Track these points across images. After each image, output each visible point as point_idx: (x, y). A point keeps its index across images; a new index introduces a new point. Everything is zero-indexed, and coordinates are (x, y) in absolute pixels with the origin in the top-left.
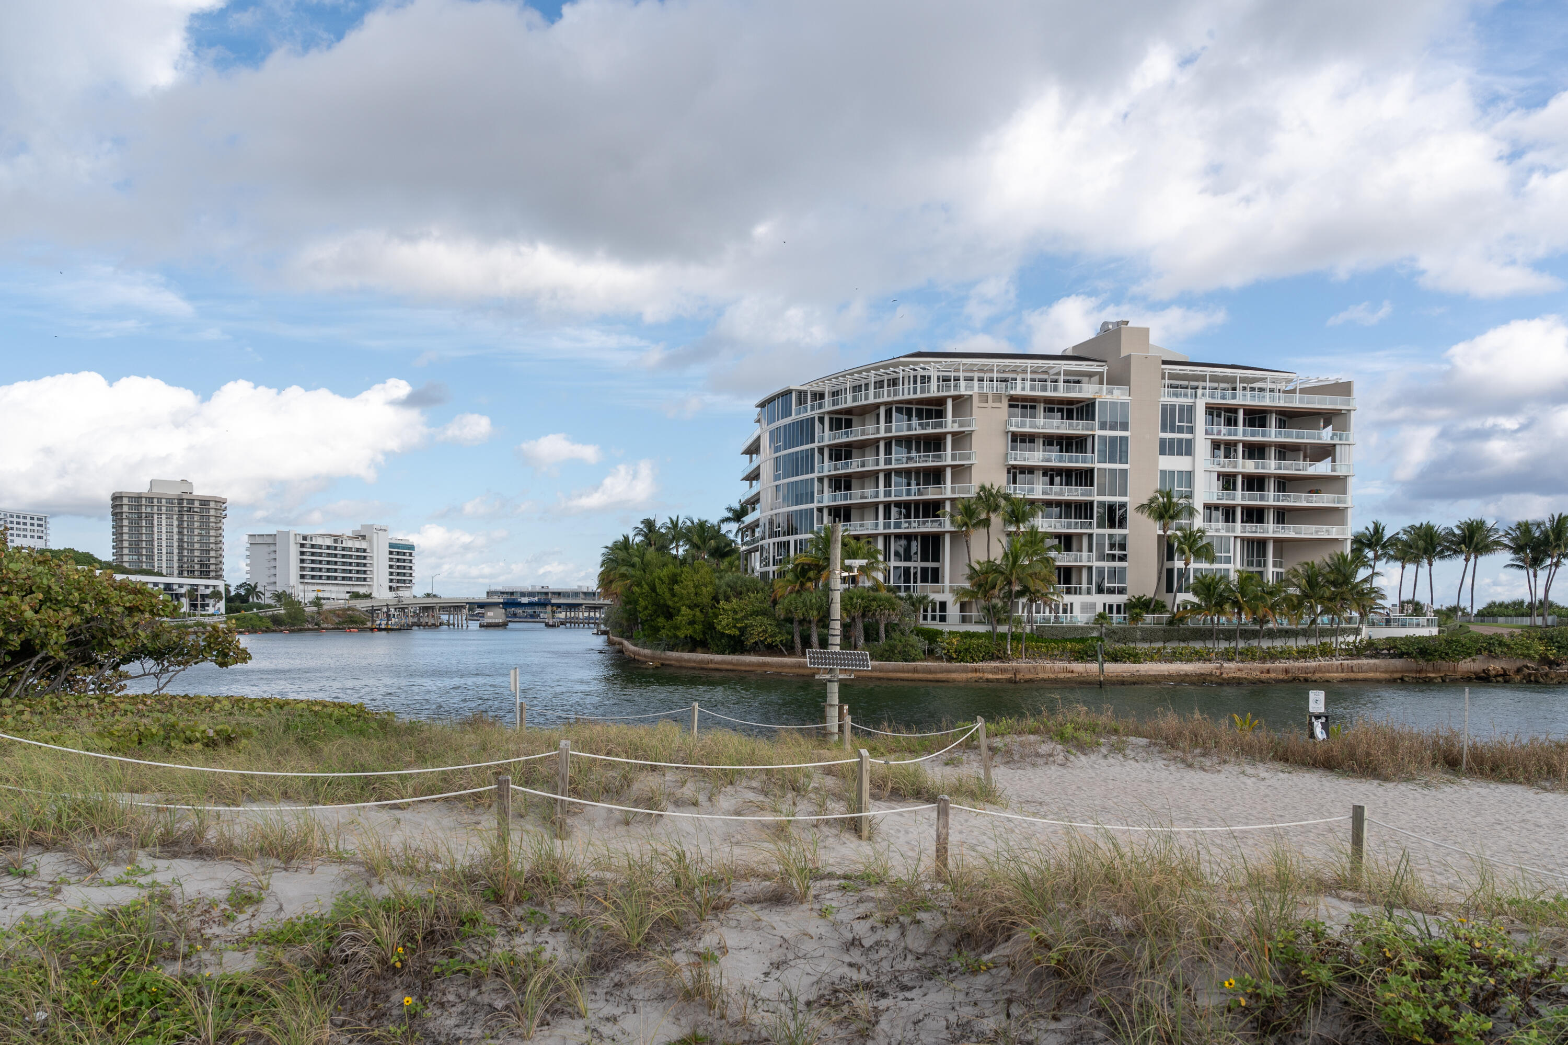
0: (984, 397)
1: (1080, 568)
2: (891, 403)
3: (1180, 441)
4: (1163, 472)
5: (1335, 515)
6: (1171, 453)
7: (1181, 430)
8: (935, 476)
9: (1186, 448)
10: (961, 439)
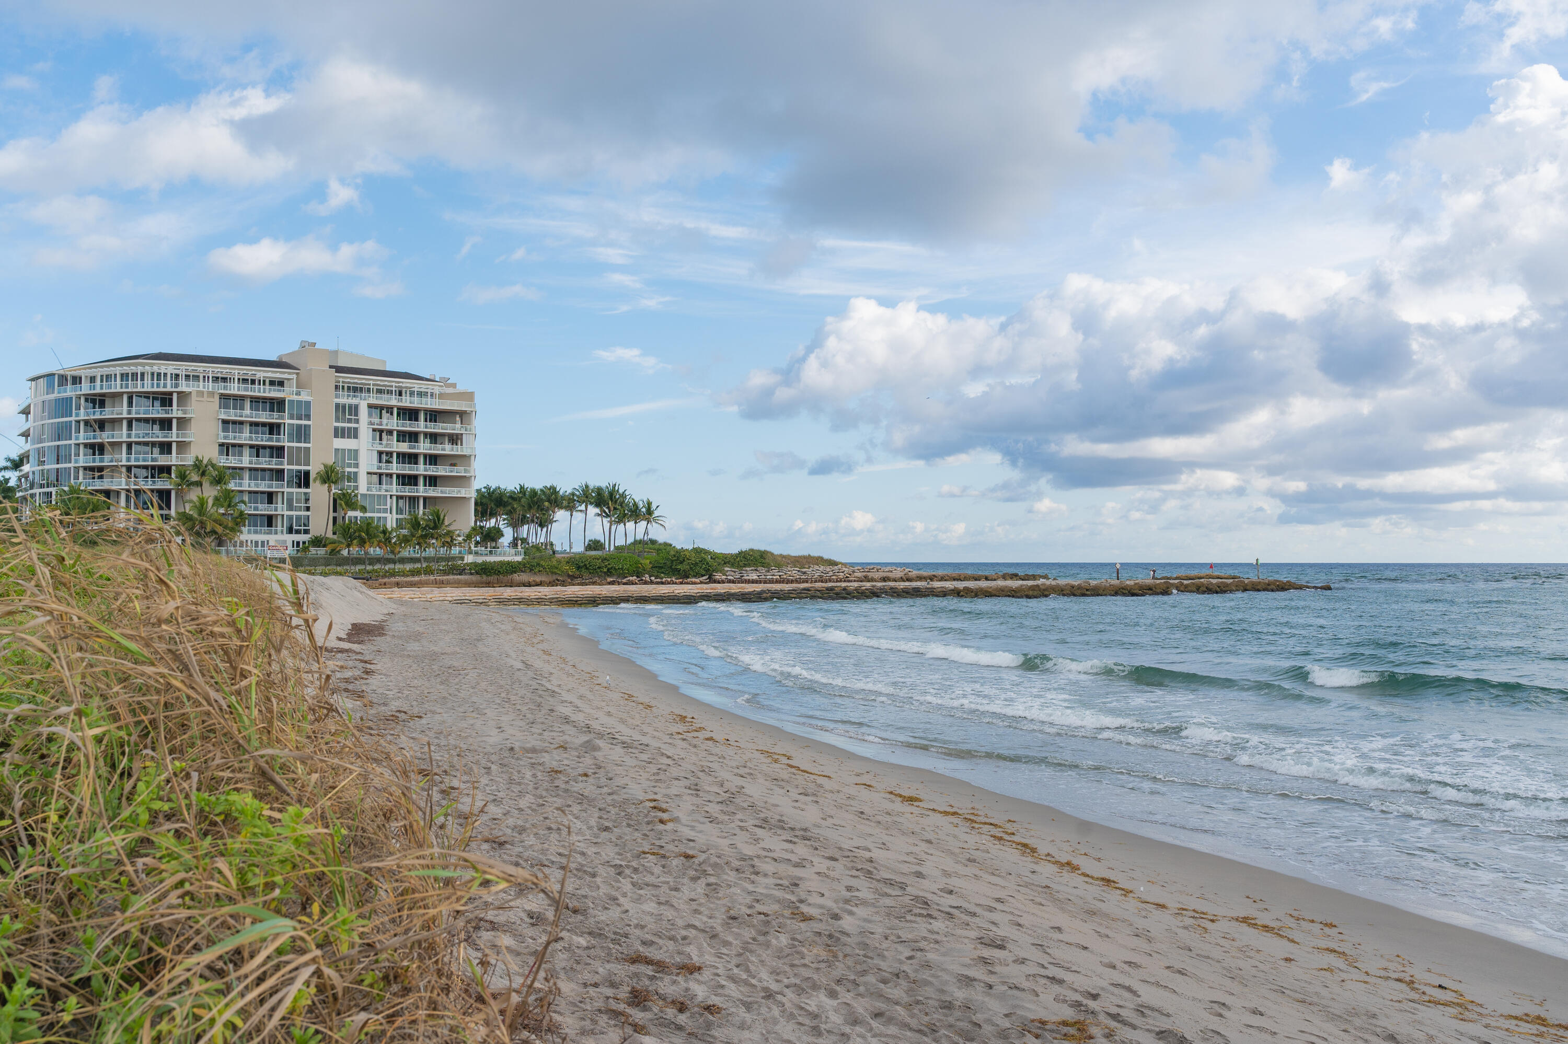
0: (200, 394)
1: (277, 515)
2: (132, 392)
3: (349, 429)
4: (337, 450)
5: (462, 481)
6: (343, 437)
7: (350, 421)
8: (165, 448)
9: (354, 433)
10: (183, 423)
